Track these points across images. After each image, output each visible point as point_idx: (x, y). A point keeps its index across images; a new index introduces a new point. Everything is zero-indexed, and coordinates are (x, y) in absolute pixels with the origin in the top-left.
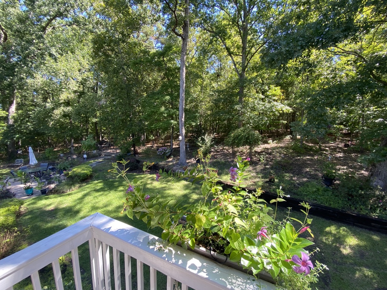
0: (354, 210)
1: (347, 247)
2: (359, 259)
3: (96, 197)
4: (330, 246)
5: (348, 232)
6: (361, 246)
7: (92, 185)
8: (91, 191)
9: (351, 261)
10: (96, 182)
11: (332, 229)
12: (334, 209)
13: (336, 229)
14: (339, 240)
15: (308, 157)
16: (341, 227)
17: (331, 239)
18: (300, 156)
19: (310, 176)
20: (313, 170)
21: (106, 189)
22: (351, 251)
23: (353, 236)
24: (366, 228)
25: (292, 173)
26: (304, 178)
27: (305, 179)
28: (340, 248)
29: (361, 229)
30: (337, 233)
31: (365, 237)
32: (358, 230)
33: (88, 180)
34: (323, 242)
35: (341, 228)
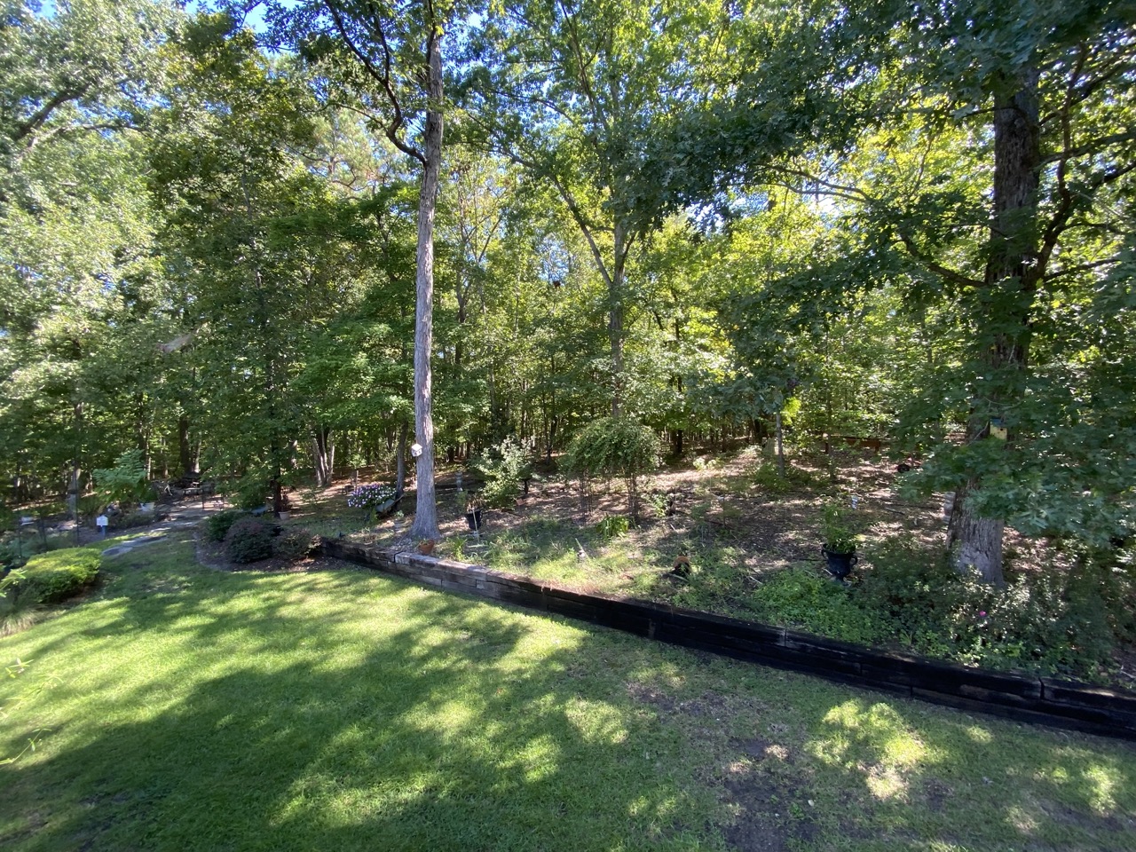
0: (909, 648)
1: (890, 771)
2: (924, 813)
3: (80, 654)
4: (835, 770)
5: (894, 720)
6: (933, 766)
7: (84, 613)
8: (70, 636)
9: (901, 821)
10: (106, 603)
11: (846, 713)
12: (852, 648)
13: (859, 712)
14: (866, 749)
15: (797, 502)
16: (872, 703)
17: (841, 746)
18: (775, 499)
19: (796, 551)
20: (806, 535)
21: (129, 627)
22: (901, 785)
23: (910, 731)
24: (947, 704)
25: (747, 547)
26: (777, 559)
27: (780, 563)
28: (866, 776)
29: (933, 707)
30: (862, 723)
31: (945, 734)
32: (925, 710)
33: (77, 599)
34: (815, 759)
35: (874, 709)
